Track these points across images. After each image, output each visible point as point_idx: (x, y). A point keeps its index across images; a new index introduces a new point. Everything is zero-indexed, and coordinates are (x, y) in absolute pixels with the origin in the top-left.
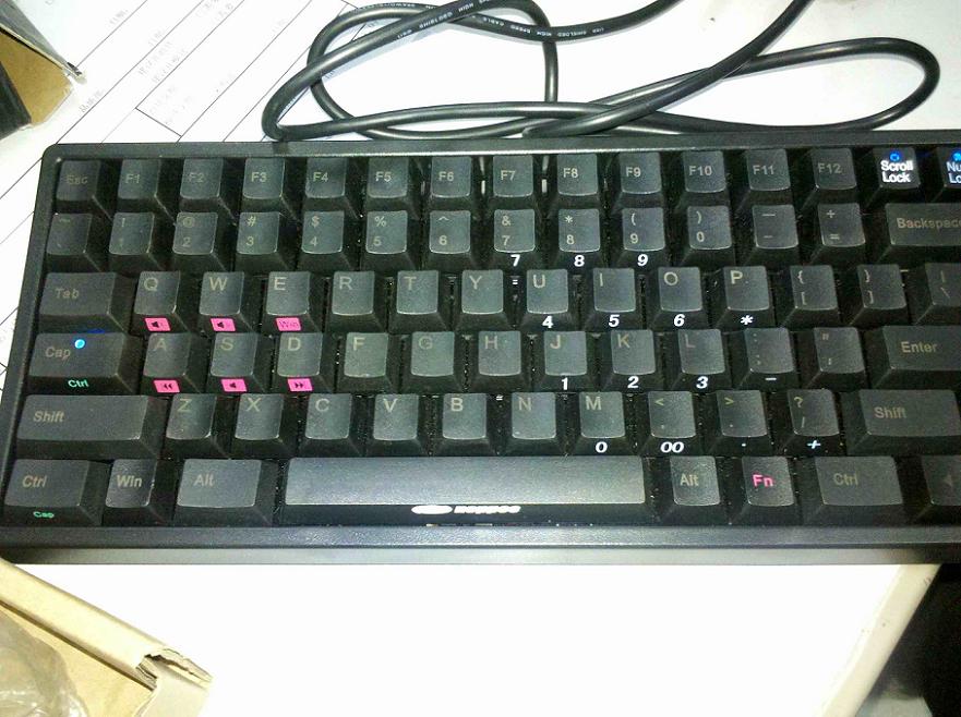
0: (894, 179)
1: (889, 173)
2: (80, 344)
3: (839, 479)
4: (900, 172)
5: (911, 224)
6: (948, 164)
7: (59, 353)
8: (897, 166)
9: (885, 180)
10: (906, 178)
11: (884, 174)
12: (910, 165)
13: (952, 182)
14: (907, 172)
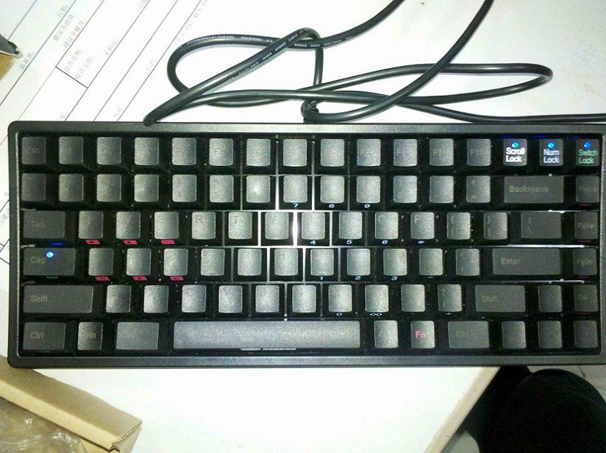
0: (513, 160)
1: (510, 156)
2: (50, 255)
3: (459, 334)
4: (516, 155)
5: (518, 190)
6: (545, 150)
7: (39, 261)
8: (516, 151)
9: (507, 161)
10: (519, 159)
11: (507, 156)
12: (523, 151)
13: (545, 162)
14: (520, 155)
